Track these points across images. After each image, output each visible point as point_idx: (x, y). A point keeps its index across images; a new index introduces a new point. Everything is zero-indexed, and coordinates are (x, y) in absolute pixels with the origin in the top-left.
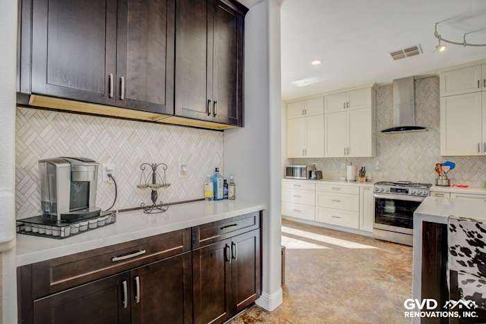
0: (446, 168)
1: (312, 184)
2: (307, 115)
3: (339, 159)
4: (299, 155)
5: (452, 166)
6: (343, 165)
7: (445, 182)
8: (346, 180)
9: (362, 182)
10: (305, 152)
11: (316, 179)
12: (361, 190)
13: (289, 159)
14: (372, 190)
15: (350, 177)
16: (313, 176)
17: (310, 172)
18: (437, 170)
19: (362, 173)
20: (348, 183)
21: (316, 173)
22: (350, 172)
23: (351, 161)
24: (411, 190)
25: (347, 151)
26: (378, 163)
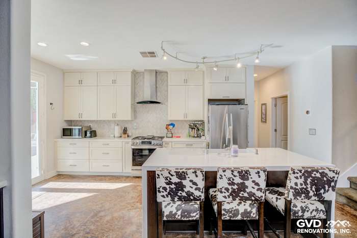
0: (171, 127)
1: (87, 141)
2: (83, 85)
3: (109, 121)
4: (75, 117)
5: (173, 125)
6: (113, 125)
7: (170, 135)
8: (114, 137)
9: (125, 138)
10: (80, 115)
11: (91, 137)
12: (124, 143)
13: (66, 121)
14: (131, 143)
15: (117, 134)
16: (88, 135)
17: (86, 132)
18: (167, 128)
19: (125, 131)
20: (116, 140)
21: (91, 133)
22: (117, 131)
23: (117, 123)
24: (153, 142)
25: (114, 115)
26: (135, 124)
